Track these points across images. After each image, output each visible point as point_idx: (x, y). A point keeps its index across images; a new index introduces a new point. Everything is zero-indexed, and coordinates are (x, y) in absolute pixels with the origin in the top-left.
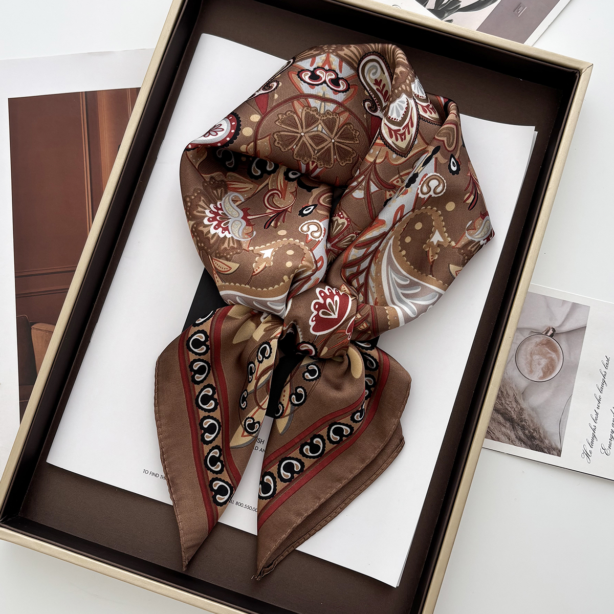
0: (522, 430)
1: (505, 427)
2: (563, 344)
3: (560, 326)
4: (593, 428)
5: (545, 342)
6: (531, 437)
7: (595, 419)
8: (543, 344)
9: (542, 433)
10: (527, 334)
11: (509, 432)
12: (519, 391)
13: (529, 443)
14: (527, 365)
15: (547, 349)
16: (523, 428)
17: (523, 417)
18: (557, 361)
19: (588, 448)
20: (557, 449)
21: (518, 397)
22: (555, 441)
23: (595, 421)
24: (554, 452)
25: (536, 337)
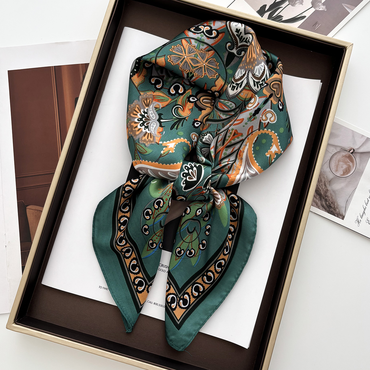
0: (325, 201)
1: (316, 198)
2: (358, 159)
3: (358, 149)
4: (365, 208)
5: (347, 156)
6: (329, 206)
7: (366, 203)
8: (346, 157)
9: (336, 205)
10: (338, 149)
11: (318, 201)
12: (328, 180)
13: (328, 209)
14: (335, 166)
15: (348, 160)
16: (326, 200)
17: (327, 194)
18: (352, 167)
19: (360, 218)
20: (343, 215)
21: (326, 183)
22: (342, 211)
23: (367, 204)
24: (341, 217)
25: (344, 152)
